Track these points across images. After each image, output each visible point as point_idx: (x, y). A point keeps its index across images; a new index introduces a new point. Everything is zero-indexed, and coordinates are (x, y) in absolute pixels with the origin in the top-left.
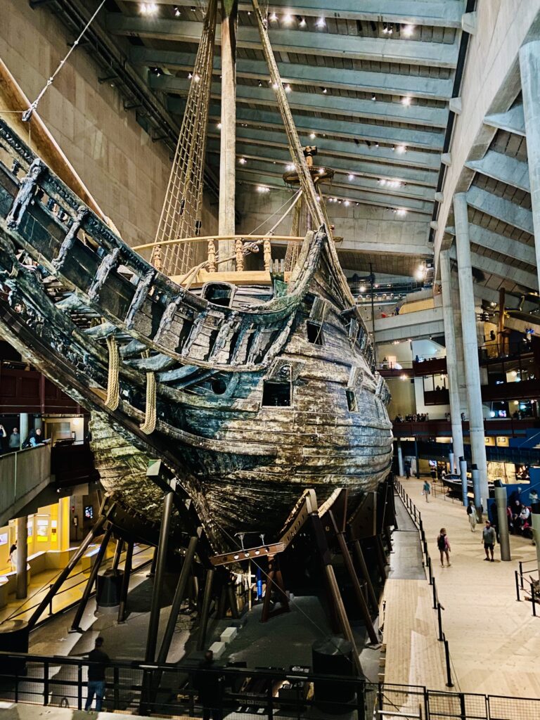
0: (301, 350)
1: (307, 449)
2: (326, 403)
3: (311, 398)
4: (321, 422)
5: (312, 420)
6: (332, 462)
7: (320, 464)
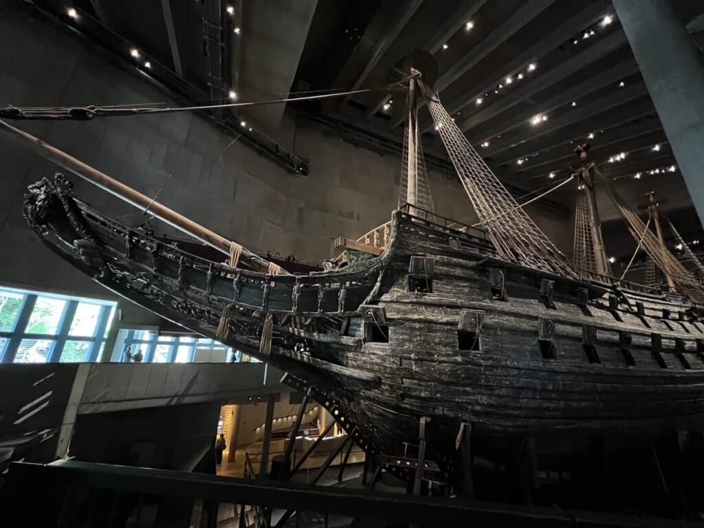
0: (397, 299)
1: (407, 380)
2: (424, 341)
3: (406, 337)
4: (417, 357)
5: (406, 355)
6: (438, 395)
7: (423, 395)
